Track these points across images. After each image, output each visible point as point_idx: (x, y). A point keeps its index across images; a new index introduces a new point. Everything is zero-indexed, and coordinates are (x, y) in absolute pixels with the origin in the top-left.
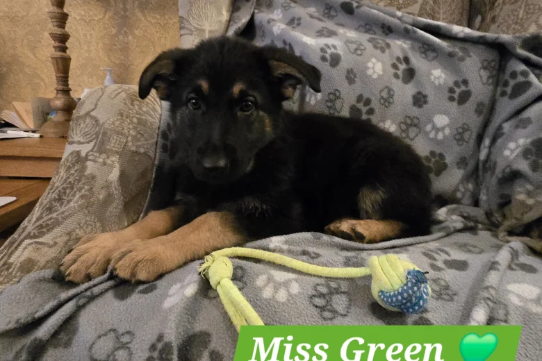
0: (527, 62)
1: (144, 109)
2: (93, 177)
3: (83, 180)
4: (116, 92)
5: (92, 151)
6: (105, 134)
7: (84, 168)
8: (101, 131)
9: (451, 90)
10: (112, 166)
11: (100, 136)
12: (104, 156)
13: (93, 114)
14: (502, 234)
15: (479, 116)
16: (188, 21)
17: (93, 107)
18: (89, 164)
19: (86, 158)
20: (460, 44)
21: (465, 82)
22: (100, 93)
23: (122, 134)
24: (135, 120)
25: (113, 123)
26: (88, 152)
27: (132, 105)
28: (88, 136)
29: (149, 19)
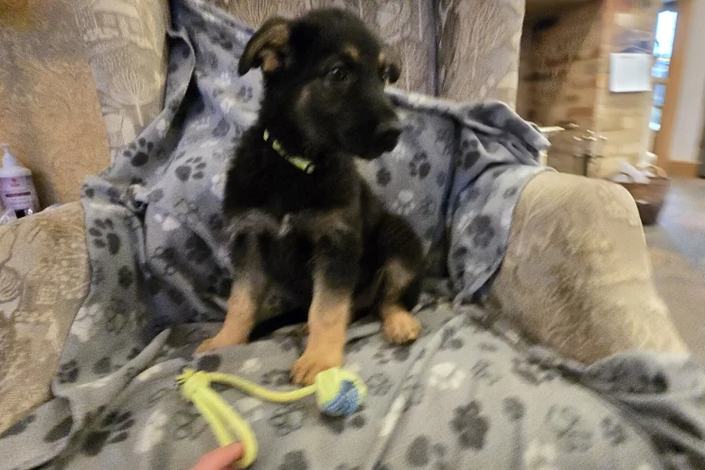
0: (476, 130)
1: (74, 245)
2: (28, 341)
3: (16, 348)
4: (34, 232)
5: (17, 310)
6: (30, 288)
7: (13, 332)
8: (25, 286)
9: (412, 165)
10: (47, 324)
11: (24, 292)
12: (35, 314)
13: (9, 264)
14: (457, 305)
15: (441, 185)
16: (110, 97)
17: (7, 257)
18: (17, 326)
19: (13, 320)
20: (416, 115)
21: (424, 155)
22: (12, 236)
23: (52, 284)
24: (65, 263)
25: (38, 273)
26: (13, 314)
27: (57, 244)
28: (9, 293)
29: (52, 69)
